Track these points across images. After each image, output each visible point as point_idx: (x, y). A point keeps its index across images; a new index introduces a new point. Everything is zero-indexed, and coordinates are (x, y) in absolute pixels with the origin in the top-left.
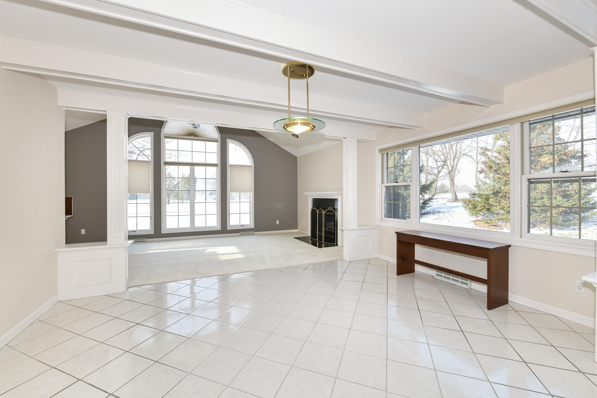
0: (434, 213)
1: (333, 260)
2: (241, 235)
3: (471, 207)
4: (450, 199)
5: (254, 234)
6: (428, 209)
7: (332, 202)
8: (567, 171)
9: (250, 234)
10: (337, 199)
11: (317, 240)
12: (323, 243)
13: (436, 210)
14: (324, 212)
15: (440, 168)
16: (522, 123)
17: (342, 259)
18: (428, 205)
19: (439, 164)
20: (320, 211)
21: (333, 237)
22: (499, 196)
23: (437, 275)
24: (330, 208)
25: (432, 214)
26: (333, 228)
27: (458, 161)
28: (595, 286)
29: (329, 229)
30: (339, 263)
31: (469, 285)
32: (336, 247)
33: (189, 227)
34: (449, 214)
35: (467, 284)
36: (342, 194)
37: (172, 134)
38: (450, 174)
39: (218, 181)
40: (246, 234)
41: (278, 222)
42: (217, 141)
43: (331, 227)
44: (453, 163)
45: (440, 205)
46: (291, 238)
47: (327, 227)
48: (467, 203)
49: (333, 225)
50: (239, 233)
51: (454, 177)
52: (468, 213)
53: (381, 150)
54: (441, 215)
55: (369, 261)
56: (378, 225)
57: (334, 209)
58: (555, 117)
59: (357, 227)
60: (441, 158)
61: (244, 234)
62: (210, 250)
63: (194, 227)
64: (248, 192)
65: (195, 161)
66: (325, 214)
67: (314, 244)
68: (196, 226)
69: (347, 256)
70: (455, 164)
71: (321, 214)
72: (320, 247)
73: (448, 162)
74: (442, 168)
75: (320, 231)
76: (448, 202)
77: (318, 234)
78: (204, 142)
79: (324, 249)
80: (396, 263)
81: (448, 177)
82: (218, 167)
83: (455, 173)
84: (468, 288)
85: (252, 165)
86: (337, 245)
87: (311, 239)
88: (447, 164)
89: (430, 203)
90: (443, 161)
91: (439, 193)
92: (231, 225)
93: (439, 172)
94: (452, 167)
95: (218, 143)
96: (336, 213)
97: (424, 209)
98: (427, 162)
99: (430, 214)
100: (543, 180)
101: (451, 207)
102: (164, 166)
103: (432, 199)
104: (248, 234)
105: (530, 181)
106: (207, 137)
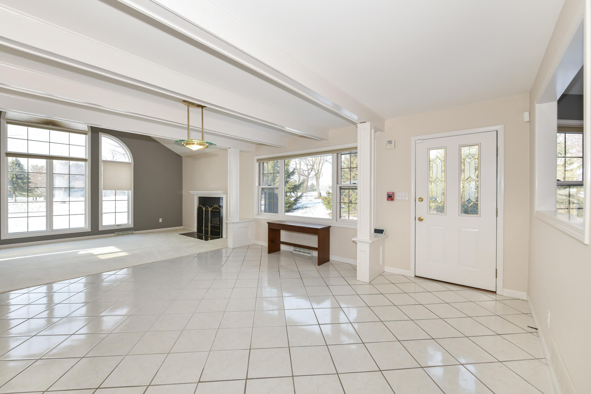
0: (302, 208)
1: (219, 248)
2: (117, 235)
3: (327, 203)
4: (316, 196)
5: (133, 233)
6: (298, 205)
7: (217, 200)
8: (355, 184)
9: (129, 234)
10: (223, 197)
11: (204, 234)
12: (209, 237)
13: (304, 206)
14: (210, 209)
15: (310, 170)
16: (337, 154)
17: (227, 248)
18: (298, 201)
19: (309, 167)
20: (206, 208)
21: (219, 231)
22: (344, 195)
23: (294, 250)
24: (216, 206)
25: (301, 209)
26: (218, 223)
27: (322, 165)
28: (357, 242)
29: (214, 224)
30: (224, 251)
31: (311, 254)
32: (221, 239)
33: (45, 229)
34: (313, 208)
35: (310, 253)
36: (226, 193)
37: (20, 120)
38: (316, 176)
39: (87, 178)
40: (124, 234)
41: (161, 220)
42: (86, 134)
43: (216, 222)
44: (318, 167)
45: (308, 201)
46: (177, 235)
47: (213, 223)
48: (325, 200)
49: (219, 220)
50: (115, 233)
51: (319, 178)
52: (325, 207)
53: (258, 160)
54: (308, 209)
55: (248, 247)
56: (255, 218)
57: (220, 206)
58: (352, 152)
59: (239, 220)
60: (310, 163)
61: (120, 234)
62: (82, 252)
63: (53, 230)
64: (126, 190)
65: (53, 154)
66: (211, 211)
67: (200, 238)
68: (54, 228)
69: (230, 245)
70: (320, 168)
71: (207, 211)
72: (206, 239)
73: (315, 166)
74: (312, 170)
75: (206, 226)
76: (315, 199)
77: (204, 229)
78: (67, 134)
79: (210, 242)
80: (267, 245)
81: (315, 179)
82: (87, 163)
83: (320, 175)
84: (310, 256)
85: (131, 162)
86: (222, 237)
87: (197, 234)
88: (314, 168)
89: (300, 200)
90: (311, 165)
91: (310, 191)
92: (103, 225)
93: (309, 174)
94: (318, 170)
95: (87, 136)
96: (221, 210)
97: (295, 205)
98: (300, 165)
99: (300, 209)
100: (345, 187)
101: (315, 203)
102: (6, 157)
103: (302, 197)
104: (126, 234)
105: (341, 188)
106: (72, 128)
